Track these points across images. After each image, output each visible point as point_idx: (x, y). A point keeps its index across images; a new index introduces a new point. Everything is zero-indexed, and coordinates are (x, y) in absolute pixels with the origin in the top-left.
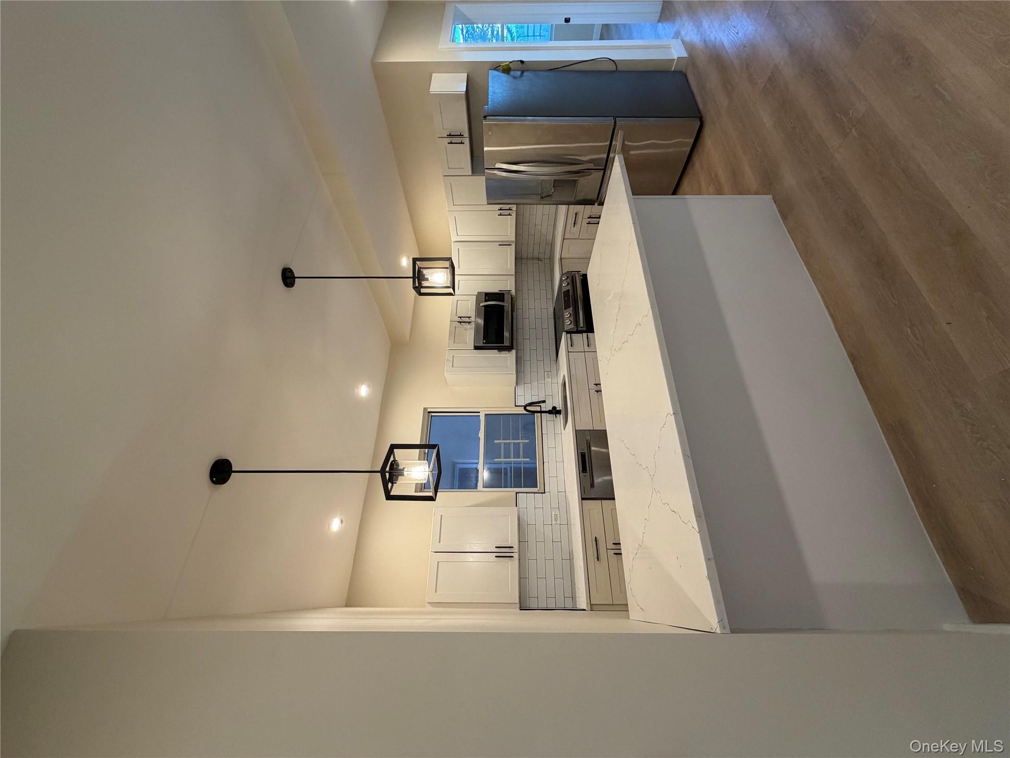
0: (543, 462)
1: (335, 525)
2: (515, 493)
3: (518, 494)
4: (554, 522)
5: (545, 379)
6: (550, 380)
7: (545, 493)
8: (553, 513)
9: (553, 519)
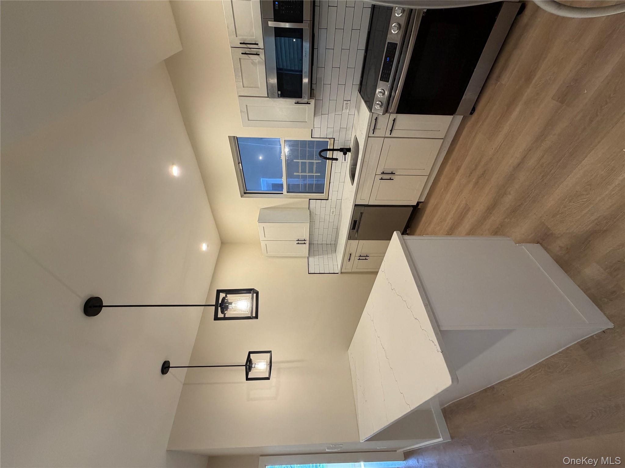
0: (330, 182)
1: (204, 247)
2: (309, 199)
3: (310, 200)
4: (331, 214)
5: (343, 110)
6: (348, 111)
7: (328, 200)
8: (332, 210)
9: (331, 213)
